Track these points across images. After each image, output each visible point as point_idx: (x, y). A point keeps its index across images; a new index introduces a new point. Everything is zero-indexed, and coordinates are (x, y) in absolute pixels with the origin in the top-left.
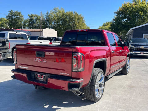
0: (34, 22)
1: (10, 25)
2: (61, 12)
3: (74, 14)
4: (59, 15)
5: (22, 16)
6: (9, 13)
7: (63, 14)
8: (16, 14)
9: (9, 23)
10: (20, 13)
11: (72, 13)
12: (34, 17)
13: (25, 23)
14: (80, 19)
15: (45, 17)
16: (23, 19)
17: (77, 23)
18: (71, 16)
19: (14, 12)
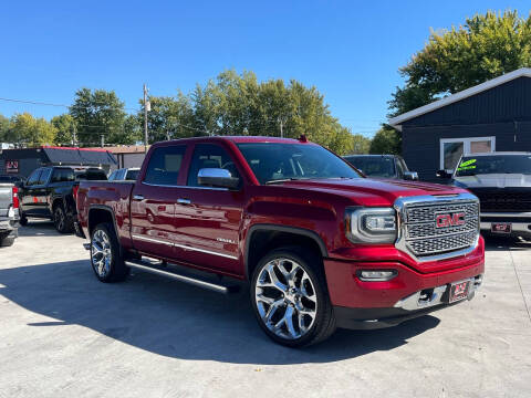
0: (160, 123)
1: (82, 136)
2: (244, 84)
3: (287, 86)
4: (236, 94)
5: (121, 106)
6: (78, 97)
8: (101, 99)
9: (79, 129)
10: (111, 96)
11: (279, 85)
12: (160, 105)
13: (129, 127)
14: (308, 103)
15: (193, 104)
16: (124, 115)
17: (298, 119)
18: (277, 94)
19: (92, 92)
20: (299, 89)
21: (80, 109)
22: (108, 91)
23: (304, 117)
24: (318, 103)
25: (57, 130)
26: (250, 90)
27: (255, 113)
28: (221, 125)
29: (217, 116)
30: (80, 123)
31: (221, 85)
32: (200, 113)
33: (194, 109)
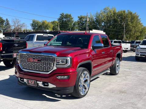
0: (84, 24)
1: (60, 28)
2: (112, 12)
3: (126, 12)
4: (109, 14)
5: (72, 18)
6: (60, 16)
7: (114, 13)
9: (60, 26)
10: (70, 15)
11: (124, 12)
12: (84, 18)
13: (74, 25)
16: (73, 21)
17: (129, 23)
18: (123, 15)
19: (65, 14)
20: (131, 13)
21: (61, 19)
22: (69, 14)
23: (132, 22)
24: (137, 18)
27: (115, 21)
28: (103, 25)
29: (103, 21)
30: (60, 23)
31: (104, 12)
32: (97, 21)
33: (95, 20)
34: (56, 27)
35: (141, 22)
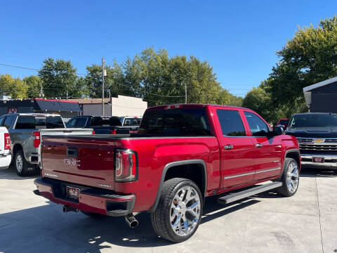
2: (160, 59)
3: (188, 60)
5: (74, 71)
6: (44, 64)
8: (60, 66)
9: (44, 87)
10: (68, 65)
11: (183, 59)
13: (79, 85)
14: (203, 72)
15: (124, 71)
16: (76, 77)
17: (196, 83)
18: (182, 65)
19: (55, 62)
20: (197, 63)
21: (46, 73)
22: (66, 61)
23: (201, 81)
24: (209, 72)
25: (28, 87)
26: (164, 63)
27: (167, 78)
28: (143, 86)
29: (141, 79)
30: (45, 82)
31: (144, 58)
32: (129, 77)
33: (125, 75)
34: (37, 89)
35: (217, 81)
